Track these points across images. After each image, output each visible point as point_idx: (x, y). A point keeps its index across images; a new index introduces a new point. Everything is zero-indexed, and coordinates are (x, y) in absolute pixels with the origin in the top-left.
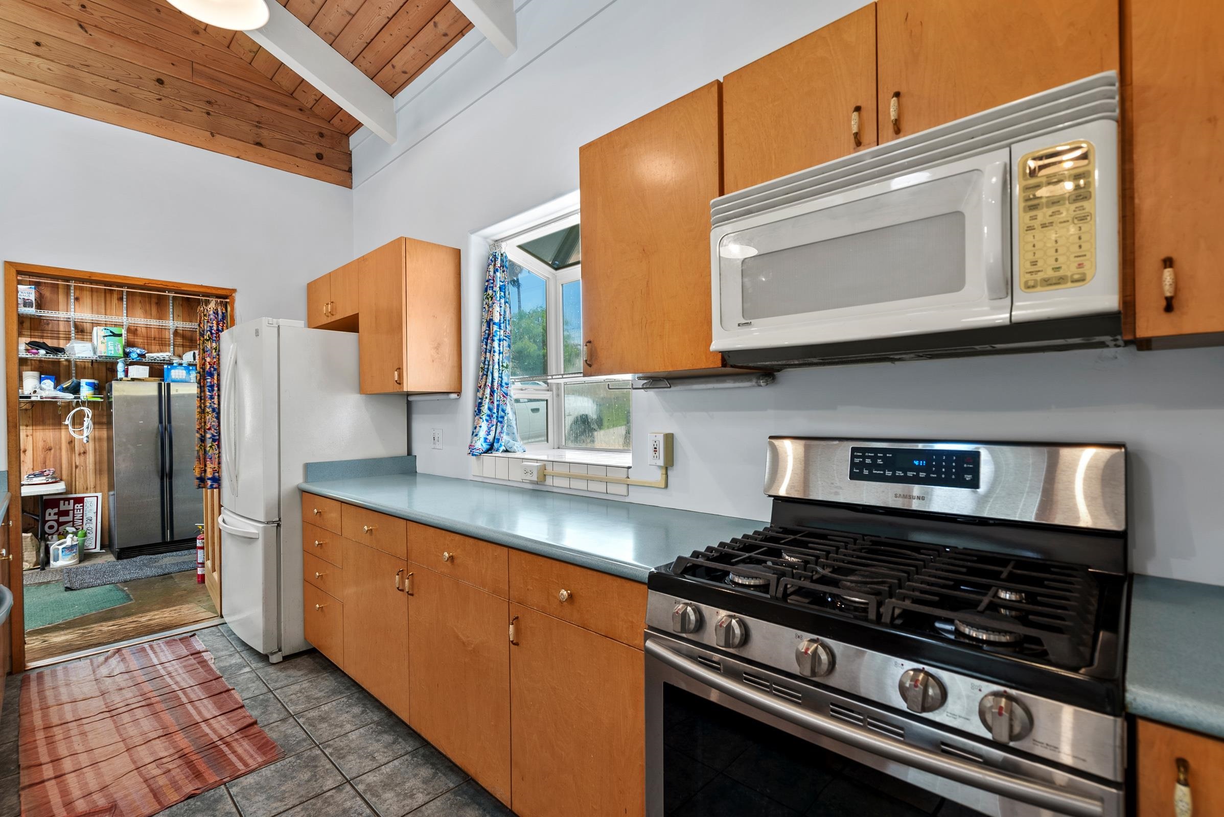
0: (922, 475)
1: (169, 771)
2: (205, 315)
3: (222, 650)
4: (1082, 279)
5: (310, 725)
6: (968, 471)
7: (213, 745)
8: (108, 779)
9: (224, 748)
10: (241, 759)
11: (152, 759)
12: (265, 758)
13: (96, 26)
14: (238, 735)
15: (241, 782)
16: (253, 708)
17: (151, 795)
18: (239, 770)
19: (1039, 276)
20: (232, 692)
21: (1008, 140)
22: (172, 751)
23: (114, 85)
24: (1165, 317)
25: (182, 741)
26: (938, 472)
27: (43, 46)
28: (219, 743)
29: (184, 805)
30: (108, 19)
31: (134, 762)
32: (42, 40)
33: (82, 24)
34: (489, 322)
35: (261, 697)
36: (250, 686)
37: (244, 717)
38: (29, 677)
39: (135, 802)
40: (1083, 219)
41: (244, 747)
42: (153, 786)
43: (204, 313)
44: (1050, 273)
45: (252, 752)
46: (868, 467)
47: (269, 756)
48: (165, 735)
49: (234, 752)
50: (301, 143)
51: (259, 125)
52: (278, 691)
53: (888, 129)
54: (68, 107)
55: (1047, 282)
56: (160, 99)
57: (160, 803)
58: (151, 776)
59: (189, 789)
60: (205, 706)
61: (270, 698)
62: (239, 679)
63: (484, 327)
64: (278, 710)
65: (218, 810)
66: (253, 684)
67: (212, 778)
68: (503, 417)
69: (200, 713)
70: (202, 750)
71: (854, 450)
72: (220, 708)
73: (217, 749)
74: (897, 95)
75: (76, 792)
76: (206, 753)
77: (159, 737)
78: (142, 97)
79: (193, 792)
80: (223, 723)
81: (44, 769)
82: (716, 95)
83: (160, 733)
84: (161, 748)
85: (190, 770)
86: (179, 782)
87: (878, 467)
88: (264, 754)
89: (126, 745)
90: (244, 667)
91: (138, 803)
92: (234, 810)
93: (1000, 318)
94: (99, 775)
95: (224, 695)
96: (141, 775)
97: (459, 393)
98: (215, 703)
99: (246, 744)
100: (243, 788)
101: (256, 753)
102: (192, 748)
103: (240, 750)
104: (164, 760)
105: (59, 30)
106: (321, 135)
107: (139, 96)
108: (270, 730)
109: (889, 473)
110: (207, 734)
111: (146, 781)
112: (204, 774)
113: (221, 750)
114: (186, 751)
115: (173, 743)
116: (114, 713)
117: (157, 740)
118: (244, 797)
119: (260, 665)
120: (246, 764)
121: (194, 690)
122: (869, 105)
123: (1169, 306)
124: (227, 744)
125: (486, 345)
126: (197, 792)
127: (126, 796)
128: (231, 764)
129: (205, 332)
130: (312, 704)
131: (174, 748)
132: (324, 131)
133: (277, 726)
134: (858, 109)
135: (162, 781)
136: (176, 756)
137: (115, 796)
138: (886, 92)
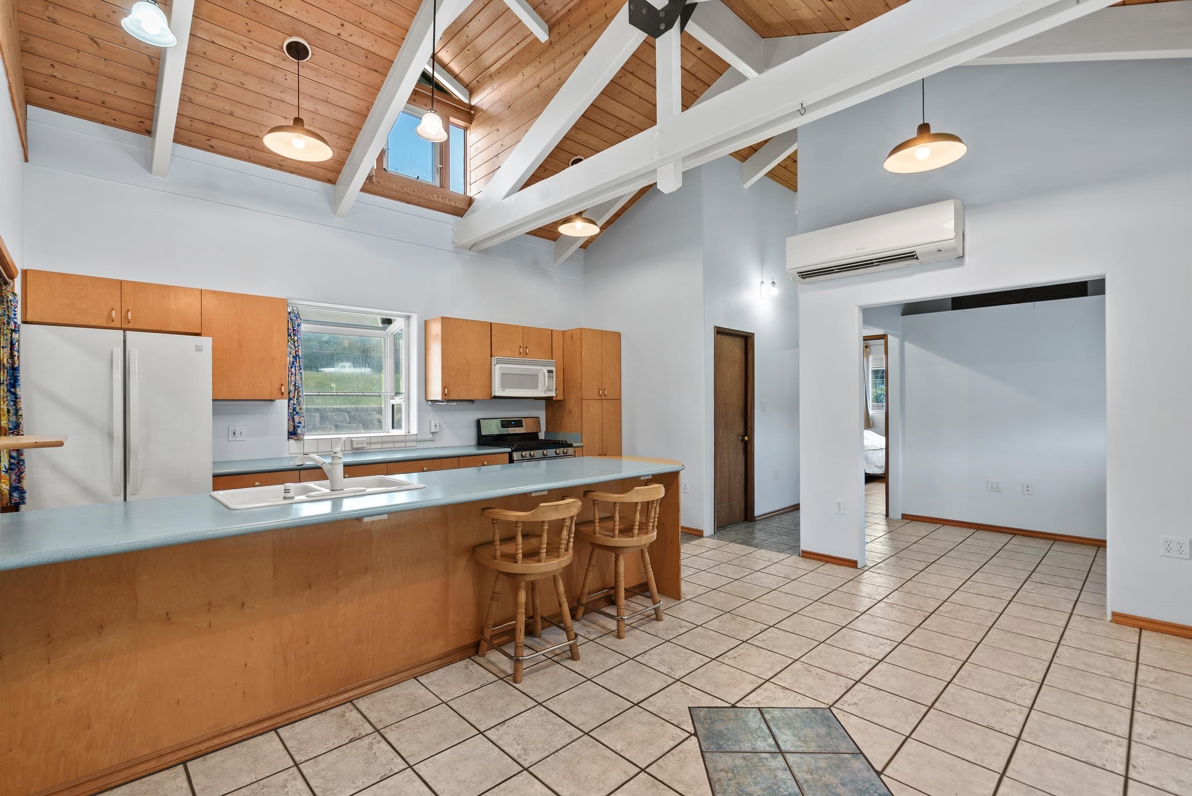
21: (546, 366)
34: (296, 357)
40: (553, 381)
55: (550, 390)
71: (501, 421)
74: (527, 347)
82: (490, 326)
125: (295, 370)
134: (521, 347)
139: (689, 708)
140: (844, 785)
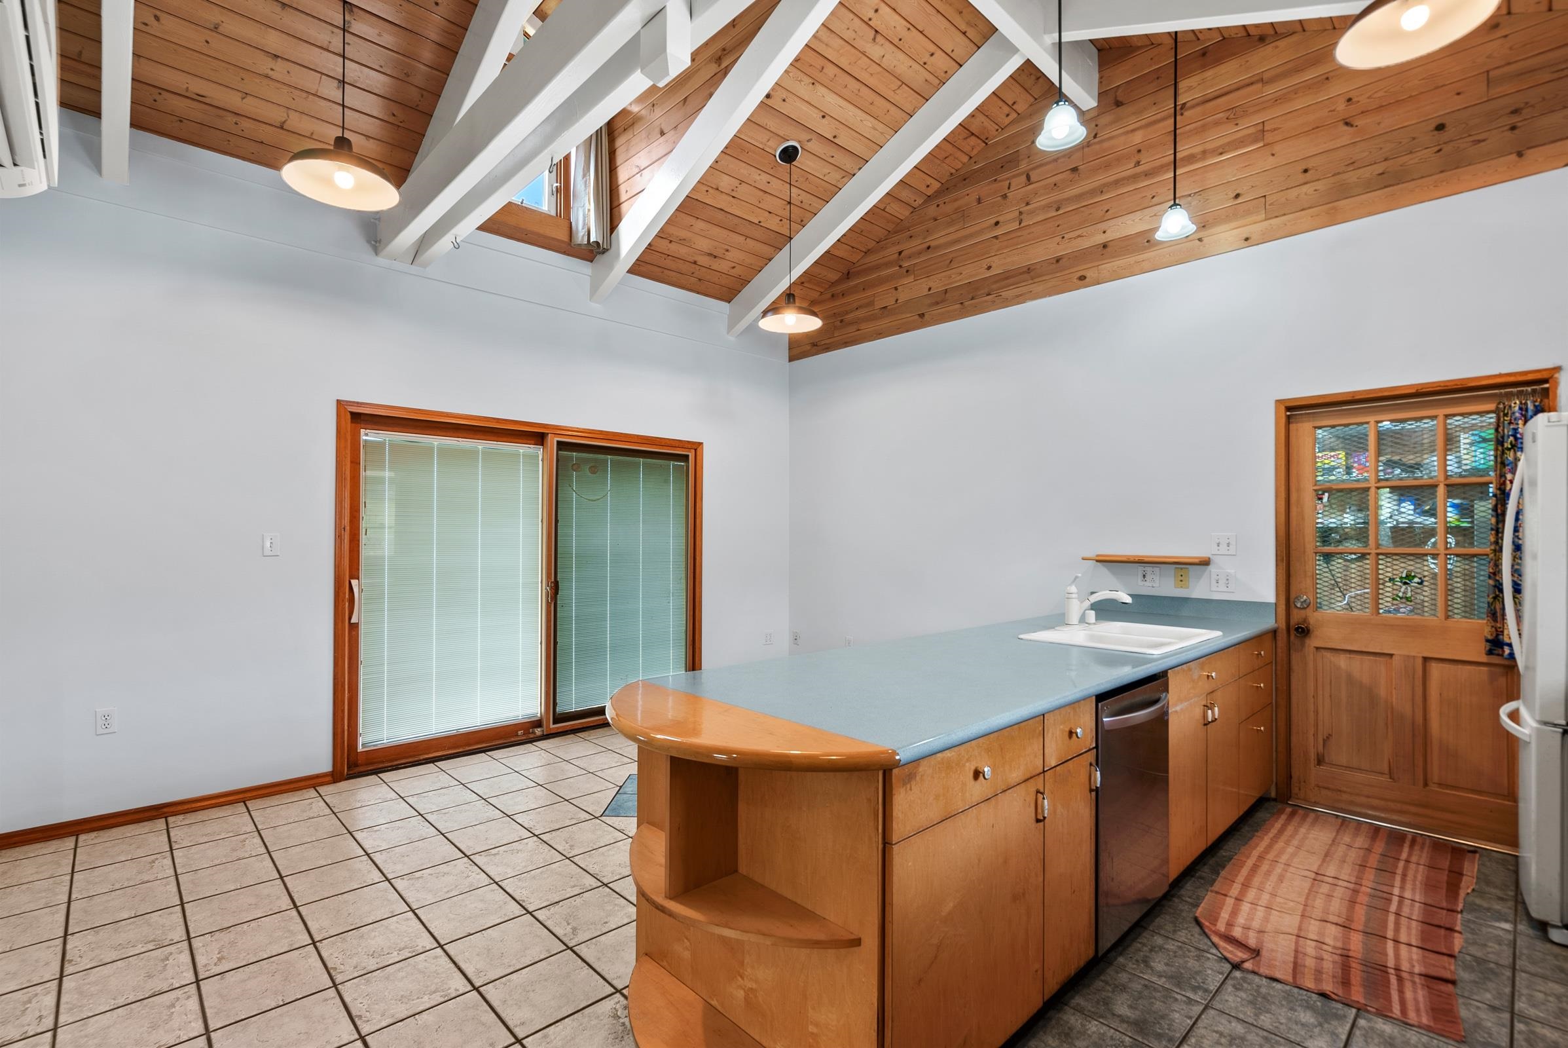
1: (1322, 959)
2: (1506, 415)
3: (1496, 887)
5: (1527, 1040)
7: (1383, 969)
8: (1269, 927)
9: (1393, 980)
10: (1403, 1002)
11: (1316, 938)
12: (1432, 1024)
13: (1362, 113)
14: (1420, 979)
15: (1376, 1022)
16: (1467, 967)
17: (1291, 965)
18: (1391, 1011)
20: (1456, 935)
22: (1339, 944)
23: (1379, 168)
25: (1357, 943)
27: (1310, 169)
28: (1392, 971)
29: (1306, 995)
30: (1376, 95)
31: (1300, 929)
32: (1310, 164)
33: (1348, 120)
35: (1492, 965)
36: (1490, 944)
37: (1445, 968)
38: (1285, 810)
39: (1275, 960)
41: (1416, 996)
42: (1299, 961)
43: (1504, 411)
45: (1422, 1006)
47: (1439, 1027)
48: (1344, 927)
49: (1401, 992)
52: (1523, 974)
54: (1333, 220)
56: (1440, 150)
57: (1294, 977)
58: (1303, 950)
59: (1328, 987)
60: (1409, 928)
61: (1503, 974)
62: (1484, 930)
64: (1499, 993)
65: (1329, 1023)
66: (1497, 947)
67: (1358, 995)
69: (1397, 929)
70: (1367, 964)
72: (1423, 940)
73: (1385, 975)
75: (1241, 920)
76: (1370, 970)
77: (1337, 924)
78: (1416, 160)
79: (1328, 993)
80: (1415, 957)
81: (1234, 887)
83: (1340, 921)
84: (1332, 935)
85: (1342, 973)
86: (1324, 976)
88: (1435, 1019)
89: (1304, 910)
90: (1506, 921)
91: (1278, 964)
92: (1344, 1037)
94: (1266, 919)
95: (1442, 932)
96: (1297, 943)
98: (1422, 932)
99: (1421, 994)
100: (1372, 1029)
101: (1427, 1011)
102: (1360, 956)
103: (1409, 995)
104: (1325, 947)
105: (1325, 143)
107: (1412, 162)
108: (1464, 1004)
110: (1386, 955)
111: (1296, 951)
112: (1352, 987)
113: (1389, 981)
114: (1351, 954)
115: (1346, 940)
116: (1320, 878)
117: (1334, 926)
118: (1365, 1036)
119: (1531, 932)
120: (1404, 1011)
121: (1412, 906)
124: (1400, 979)
126: (1333, 996)
127: (1272, 950)
128: (1388, 999)
129: (1506, 438)
130: (1559, 1021)
131: (1344, 943)
133: (1478, 1008)
135: (1310, 962)
136: (1339, 952)
137: (1265, 944)
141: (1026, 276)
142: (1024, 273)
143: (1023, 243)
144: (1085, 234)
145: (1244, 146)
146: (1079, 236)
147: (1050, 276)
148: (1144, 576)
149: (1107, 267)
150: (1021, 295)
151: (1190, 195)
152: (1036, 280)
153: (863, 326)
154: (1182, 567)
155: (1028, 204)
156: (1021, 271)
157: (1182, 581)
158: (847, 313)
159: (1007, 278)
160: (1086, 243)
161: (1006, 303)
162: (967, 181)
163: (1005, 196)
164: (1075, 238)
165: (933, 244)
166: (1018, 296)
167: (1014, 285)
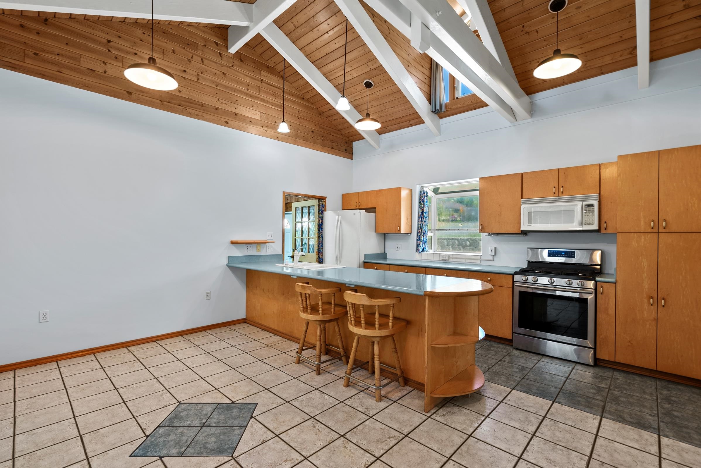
0: (564, 256)
4: (593, 224)
6: (573, 255)
13: (301, 117)
19: (587, 223)
21: (582, 201)
24: (605, 230)
26: (567, 255)
30: (303, 115)
33: (298, 117)
34: (422, 212)
40: (593, 215)
44: (588, 223)
46: (552, 254)
50: (341, 146)
51: (333, 142)
53: (560, 193)
54: (296, 143)
55: (588, 224)
56: (313, 138)
63: (420, 214)
68: (426, 241)
71: (549, 251)
74: (562, 187)
82: (521, 176)
87: (554, 254)
93: (580, 229)
97: (411, 234)
105: (294, 120)
106: (346, 142)
107: (308, 137)
109: (556, 255)
122: (557, 187)
123: (605, 229)
125: (421, 219)
132: (347, 141)
134: (554, 187)
138: (560, 186)
139: (257, 403)
140: (164, 441)
141: (200, 107)
142: (199, 105)
143: (199, 90)
144: (228, 104)
145: (278, 107)
146: (225, 104)
147: (212, 114)
148: (247, 248)
149: (237, 123)
150: (198, 115)
151: (263, 113)
152: (206, 112)
153: (65, 71)
154: (259, 243)
155: (202, 73)
156: (199, 103)
157: (259, 250)
158: (44, 51)
159: (190, 103)
160: (229, 109)
161: (189, 115)
162: (165, 35)
163: (189, 61)
164: (224, 104)
165: (138, 53)
166: (196, 115)
167: (195, 108)
